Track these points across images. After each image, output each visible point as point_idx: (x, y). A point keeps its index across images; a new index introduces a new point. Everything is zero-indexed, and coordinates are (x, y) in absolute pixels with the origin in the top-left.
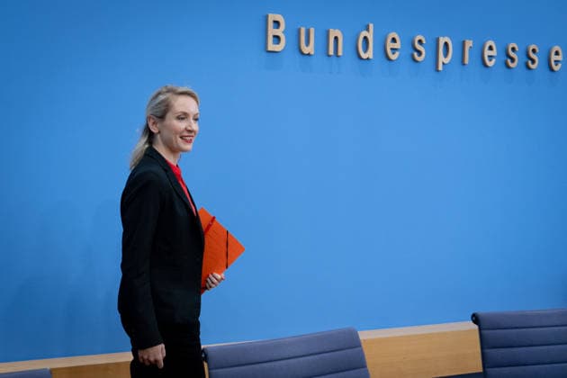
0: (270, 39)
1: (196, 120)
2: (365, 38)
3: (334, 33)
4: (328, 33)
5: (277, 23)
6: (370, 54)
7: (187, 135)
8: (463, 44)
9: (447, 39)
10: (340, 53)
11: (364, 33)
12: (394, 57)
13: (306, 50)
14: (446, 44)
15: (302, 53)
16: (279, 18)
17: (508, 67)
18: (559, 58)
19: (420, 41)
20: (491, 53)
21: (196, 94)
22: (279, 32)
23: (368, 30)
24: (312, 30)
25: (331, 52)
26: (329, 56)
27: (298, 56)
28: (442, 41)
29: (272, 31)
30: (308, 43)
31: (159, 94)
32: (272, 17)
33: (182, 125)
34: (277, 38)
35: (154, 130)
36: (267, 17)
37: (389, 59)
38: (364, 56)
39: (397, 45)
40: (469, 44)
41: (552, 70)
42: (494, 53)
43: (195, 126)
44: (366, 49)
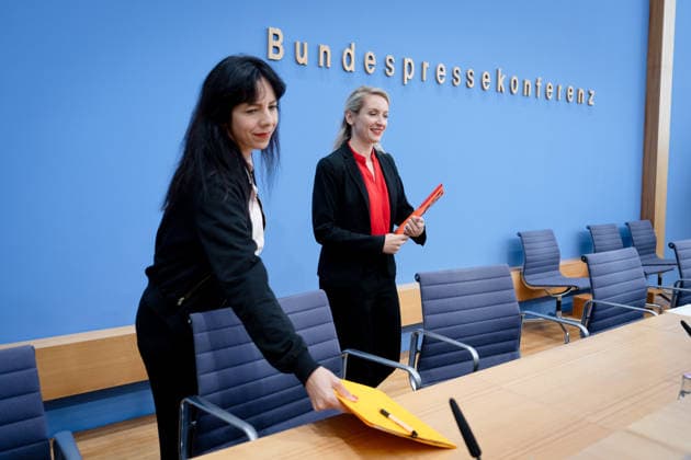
0: (271, 49)
1: (385, 117)
2: (349, 54)
3: (324, 48)
4: (319, 48)
5: (276, 36)
6: (352, 67)
7: (377, 128)
8: (422, 64)
9: (410, 60)
10: (329, 65)
11: (348, 50)
12: (370, 71)
13: (301, 60)
14: (410, 64)
15: (298, 63)
16: (278, 31)
17: (454, 85)
18: (488, 80)
19: (390, 60)
20: (442, 73)
21: (387, 95)
22: (278, 44)
23: (350, 48)
24: (306, 45)
25: (322, 64)
26: (320, 67)
27: (294, 64)
28: (407, 61)
29: (272, 43)
30: (302, 56)
31: (356, 92)
32: (272, 31)
33: (373, 120)
34: (277, 48)
35: (351, 123)
36: (268, 30)
37: (367, 73)
38: (347, 68)
39: (373, 62)
40: (426, 65)
41: (483, 89)
42: (443, 73)
43: (384, 122)
44: (349, 63)
